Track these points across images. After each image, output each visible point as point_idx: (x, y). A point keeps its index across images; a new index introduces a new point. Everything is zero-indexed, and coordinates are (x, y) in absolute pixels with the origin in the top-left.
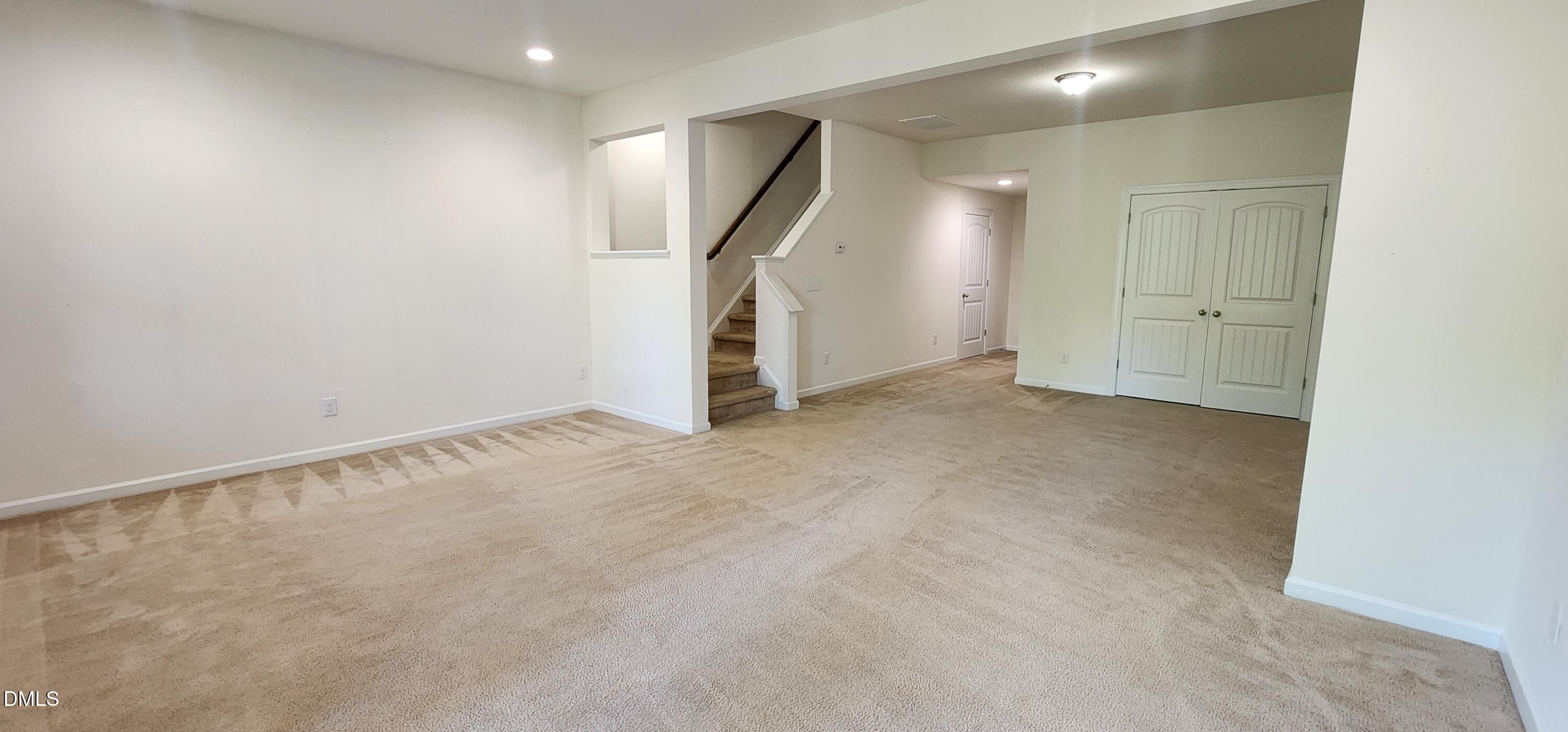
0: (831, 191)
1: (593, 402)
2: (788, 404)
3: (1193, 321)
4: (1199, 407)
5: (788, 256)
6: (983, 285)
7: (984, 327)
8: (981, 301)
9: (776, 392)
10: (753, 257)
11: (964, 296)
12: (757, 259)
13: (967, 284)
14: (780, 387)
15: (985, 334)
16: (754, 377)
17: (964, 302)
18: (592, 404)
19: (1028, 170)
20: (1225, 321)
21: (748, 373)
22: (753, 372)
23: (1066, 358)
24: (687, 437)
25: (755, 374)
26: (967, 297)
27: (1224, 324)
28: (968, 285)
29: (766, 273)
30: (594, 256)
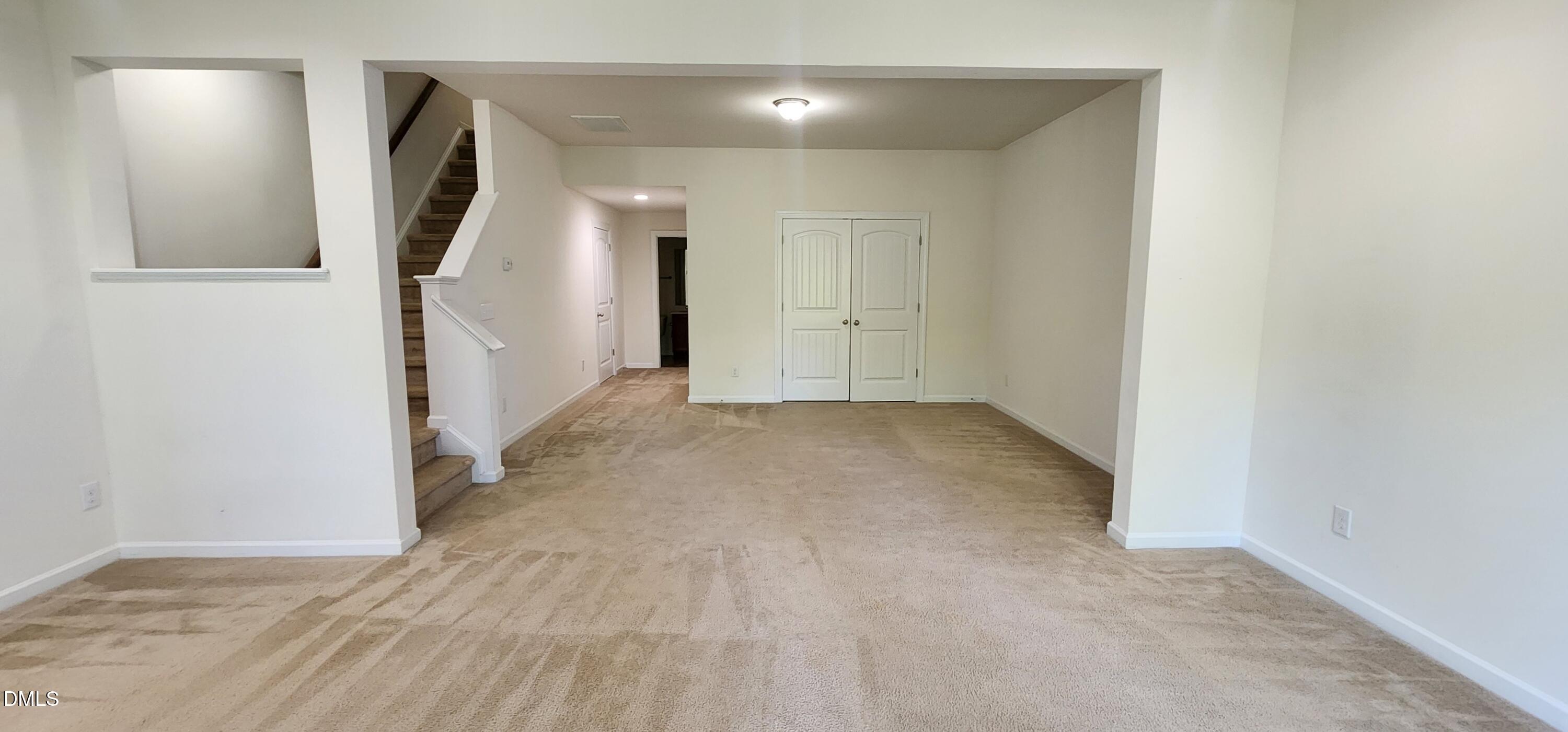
0: (495, 192)
1: (121, 545)
2: (495, 473)
3: (839, 330)
4: (848, 403)
5: (462, 276)
6: (609, 303)
7: (612, 347)
8: (608, 320)
9: (474, 461)
10: (415, 277)
11: (598, 316)
12: (423, 280)
13: (599, 302)
14: (479, 453)
15: (614, 354)
16: (432, 446)
17: (599, 322)
18: (118, 549)
19: (684, 187)
20: (862, 329)
21: (426, 443)
22: (431, 440)
23: (736, 372)
24: (400, 562)
25: (433, 441)
26: (602, 316)
27: (862, 331)
28: (601, 304)
29: (442, 300)
30: (99, 277)
